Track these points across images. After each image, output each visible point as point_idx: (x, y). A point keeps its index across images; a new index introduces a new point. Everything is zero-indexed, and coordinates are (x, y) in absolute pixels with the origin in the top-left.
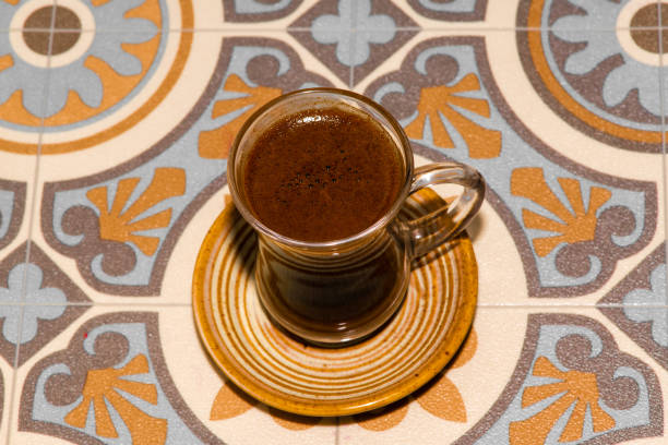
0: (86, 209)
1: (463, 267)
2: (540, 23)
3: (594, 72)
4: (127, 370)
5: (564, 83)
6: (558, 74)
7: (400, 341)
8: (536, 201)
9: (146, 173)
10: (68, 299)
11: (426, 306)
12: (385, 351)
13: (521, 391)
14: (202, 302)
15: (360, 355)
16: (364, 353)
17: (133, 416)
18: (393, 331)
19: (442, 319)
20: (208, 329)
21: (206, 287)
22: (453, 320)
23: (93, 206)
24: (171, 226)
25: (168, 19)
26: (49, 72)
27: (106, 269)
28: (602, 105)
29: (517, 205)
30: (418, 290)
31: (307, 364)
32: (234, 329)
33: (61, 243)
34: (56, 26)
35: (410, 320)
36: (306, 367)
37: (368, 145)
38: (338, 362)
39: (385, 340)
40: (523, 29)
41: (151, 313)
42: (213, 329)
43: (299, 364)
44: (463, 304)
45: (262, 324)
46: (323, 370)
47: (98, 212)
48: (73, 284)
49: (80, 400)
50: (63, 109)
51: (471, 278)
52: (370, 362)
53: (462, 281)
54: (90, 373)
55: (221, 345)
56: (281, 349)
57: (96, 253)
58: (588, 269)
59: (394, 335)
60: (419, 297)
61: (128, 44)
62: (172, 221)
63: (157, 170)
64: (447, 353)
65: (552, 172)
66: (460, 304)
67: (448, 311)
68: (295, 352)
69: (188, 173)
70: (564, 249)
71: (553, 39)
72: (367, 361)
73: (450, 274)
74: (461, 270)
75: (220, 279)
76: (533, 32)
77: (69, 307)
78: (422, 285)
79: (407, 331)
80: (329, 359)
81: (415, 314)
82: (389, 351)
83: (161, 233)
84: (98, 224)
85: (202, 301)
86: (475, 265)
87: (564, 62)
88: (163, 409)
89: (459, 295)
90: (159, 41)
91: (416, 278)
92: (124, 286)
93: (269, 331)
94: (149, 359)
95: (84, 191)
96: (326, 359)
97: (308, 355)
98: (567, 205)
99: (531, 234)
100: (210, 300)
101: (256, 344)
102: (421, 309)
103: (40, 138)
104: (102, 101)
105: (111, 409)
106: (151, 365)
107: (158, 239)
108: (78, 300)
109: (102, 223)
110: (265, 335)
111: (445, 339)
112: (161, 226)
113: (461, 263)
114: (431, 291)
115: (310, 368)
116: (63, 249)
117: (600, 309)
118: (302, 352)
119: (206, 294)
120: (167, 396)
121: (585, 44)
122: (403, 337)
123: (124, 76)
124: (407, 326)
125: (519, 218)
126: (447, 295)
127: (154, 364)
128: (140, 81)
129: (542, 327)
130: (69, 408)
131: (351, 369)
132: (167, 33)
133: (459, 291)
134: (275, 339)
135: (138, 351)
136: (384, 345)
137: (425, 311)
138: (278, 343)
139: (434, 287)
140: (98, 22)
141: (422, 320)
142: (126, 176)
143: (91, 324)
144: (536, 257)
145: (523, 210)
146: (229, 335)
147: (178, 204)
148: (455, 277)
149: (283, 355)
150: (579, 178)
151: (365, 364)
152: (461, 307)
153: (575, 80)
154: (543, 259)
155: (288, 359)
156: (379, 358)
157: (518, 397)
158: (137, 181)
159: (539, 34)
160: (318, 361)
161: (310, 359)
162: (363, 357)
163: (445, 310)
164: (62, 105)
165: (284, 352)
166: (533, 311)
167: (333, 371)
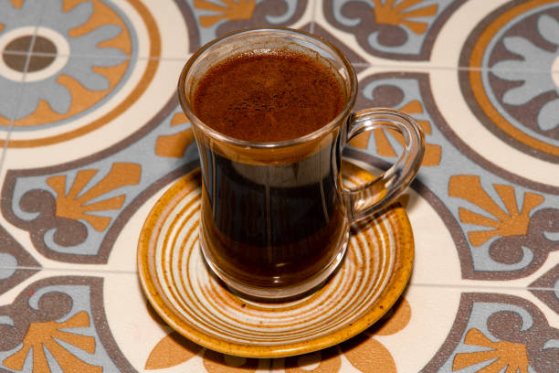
0: (45, 192)
1: (400, 239)
2: (481, 65)
3: (530, 103)
4: (68, 323)
5: (501, 110)
6: (496, 103)
7: (336, 305)
8: (472, 201)
9: (104, 167)
10: (19, 264)
11: (363, 276)
12: (321, 312)
13: (452, 356)
14: (147, 257)
15: (297, 315)
16: (300, 314)
17: (69, 362)
18: (330, 296)
19: (378, 283)
20: (149, 279)
21: (151, 246)
22: (389, 282)
23: (51, 190)
24: (122, 209)
25: (137, 50)
26: (23, 85)
27: (57, 240)
28: (537, 129)
29: (453, 204)
30: (356, 263)
31: (245, 321)
32: (175, 284)
33: (17, 218)
34: (35, 50)
35: (347, 288)
36: (243, 323)
37: (315, 81)
38: (273, 320)
39: (321, 304)
40: (465, 69)
41: (97, 278)
42: (155, 281)
43: (236, 320)
44: (399, 269)
45: (203, 286)
46: (258, 326)
47: (55, 194)
48: (26, 251)
49: (20, 347)
50: (33, 114)
51: (408, 246)
52: (306, 321)
53: (399, 251)
54: (32, 325)
55: (161, 293)
56: (219, 307)
57: (50, 228)
58: (520, 258)
59: (330, 300)
60: (356, 269)
61: (99, 67)
62: (125, 205)
63: (114, 164)
64: (381, 307)
65: (488, 180)
66: (396, 268)
67: (384, 276)
68: (233, 311)
69: (143, 168)
70: (498, 240)
71: (492, 78)
72: (302, 320)
73: (388, 247)
74: (398, 242)
75: (166, 242)
76: (475, 72)
77: (17, 270)
78: (360, 260)
79: (344, 297)
80: (266, 317)
81: (352, 283)
82: (325, 313)
83: (114, 214)
84: (54, 205)
85: (145, 257)
86: (412, 237)
87: (502, 96)
88: (101, 358)
89: (395, 262)
90: (127, 67)
91: (355, 254)
92: (74, 255)
93: (209, 292)
94: (90, 315)
95: (44, 178)
96: (262, 317)
97: (244, 313)
98: (502, 205)
99: (466, 228)
100: (154, 257)
101: (195, 300)
102: (357, 279)
103: (9, 136)
104: (69, 110)
105: (49, 356)
106: (91, 320)
107: (110, 219)
108: (29, 265)
109: (58, 204)
110: (204, 295)
111: (380, 296)
112: (114, 208)
113: (398, 236)
114: (368, 263)
115: (246, 324)
116: (19, 223)
117: (532, 291)
118: (240, 311)
119: (151, 251)
120: (105, 347)
121: (521, 83)
122: (339, 302)
123: (92, 91)
124: (343, 293)
125: (456, 215)
126: (384, 264)
127: (95, 320)
128: (107, 96)
129: (475, 304)
130: (8, 353)
131: (286, 326)
132: (135, 60)
133: (396, 259)
134: (214, 299)
135: (80, 309)
136: (320, 307)
137: (361, 280)
138: (216, 302)
139: (371, 260)
140: (72, 50)
141: (358, 288)
142: (86, 168)
143: (38, 285)
144: (471, 247)
145: (459, 209)
146: (170, 288)
147: (132, 192)
148: (392, 248)
149: (221, 312)
150: (513, 185)
151: (300, 323)
152: (396, 272)
153: (512, 110)
154: (477, 248)
155: (225, 315)
156: (314, 319)
157: (449, 362)
158: (95, 172)
159: (480, 73)
160: (255, 318)
161: (247, 316)
162: (298, 317)
163: (381, 276)
164: (32, 109)
165: (222, 310)
166: (466, 291)
167: (268, 327)
